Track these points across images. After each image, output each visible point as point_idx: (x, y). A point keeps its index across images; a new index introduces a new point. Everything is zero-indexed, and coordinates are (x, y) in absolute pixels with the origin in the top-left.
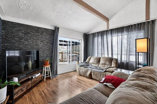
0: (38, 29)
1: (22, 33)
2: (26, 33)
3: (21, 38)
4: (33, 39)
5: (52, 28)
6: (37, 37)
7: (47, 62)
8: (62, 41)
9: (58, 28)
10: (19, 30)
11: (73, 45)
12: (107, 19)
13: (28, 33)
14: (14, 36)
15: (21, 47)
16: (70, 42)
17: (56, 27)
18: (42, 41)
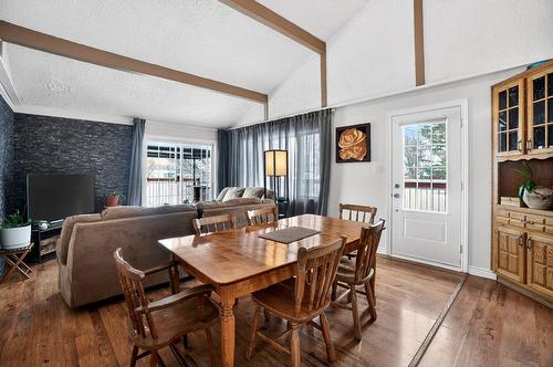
0: (92, 127)
1: (56, 137)
2: (65, 138)
3: (53, 148)
4: (80, 148)
5: (128, 122)
6: (89, 144)
7: (112, 200)
8: (156, 148)
9: (143, 121)
10: (49, 132)
11: (185, 157)
12: (263, 98)
13: (71, 136)
14: (38, 144)
15: (53, 165)
16: (178, 150)
17: (136, 120)
18: (102, 153)
